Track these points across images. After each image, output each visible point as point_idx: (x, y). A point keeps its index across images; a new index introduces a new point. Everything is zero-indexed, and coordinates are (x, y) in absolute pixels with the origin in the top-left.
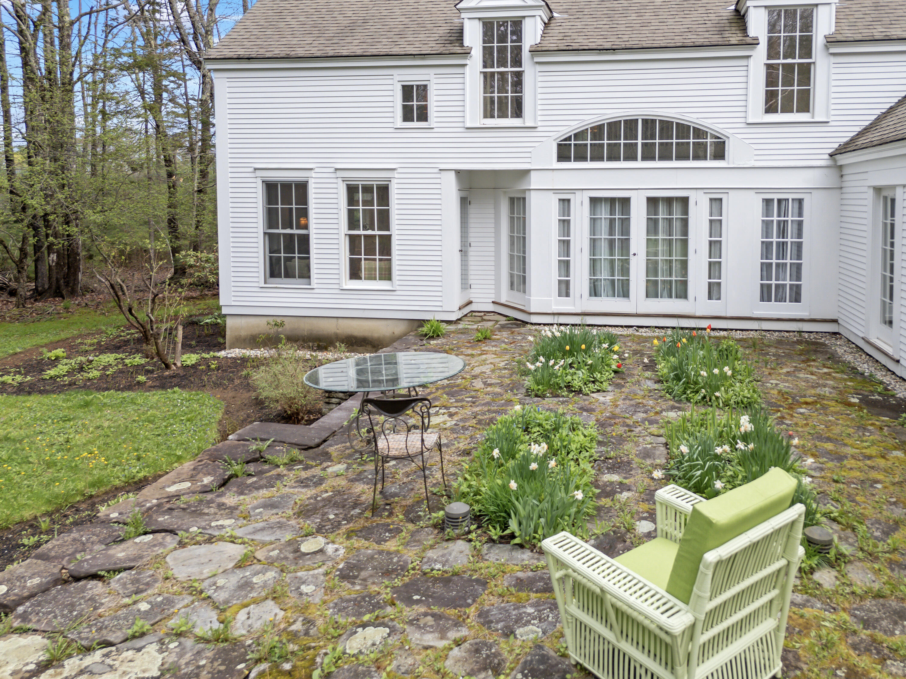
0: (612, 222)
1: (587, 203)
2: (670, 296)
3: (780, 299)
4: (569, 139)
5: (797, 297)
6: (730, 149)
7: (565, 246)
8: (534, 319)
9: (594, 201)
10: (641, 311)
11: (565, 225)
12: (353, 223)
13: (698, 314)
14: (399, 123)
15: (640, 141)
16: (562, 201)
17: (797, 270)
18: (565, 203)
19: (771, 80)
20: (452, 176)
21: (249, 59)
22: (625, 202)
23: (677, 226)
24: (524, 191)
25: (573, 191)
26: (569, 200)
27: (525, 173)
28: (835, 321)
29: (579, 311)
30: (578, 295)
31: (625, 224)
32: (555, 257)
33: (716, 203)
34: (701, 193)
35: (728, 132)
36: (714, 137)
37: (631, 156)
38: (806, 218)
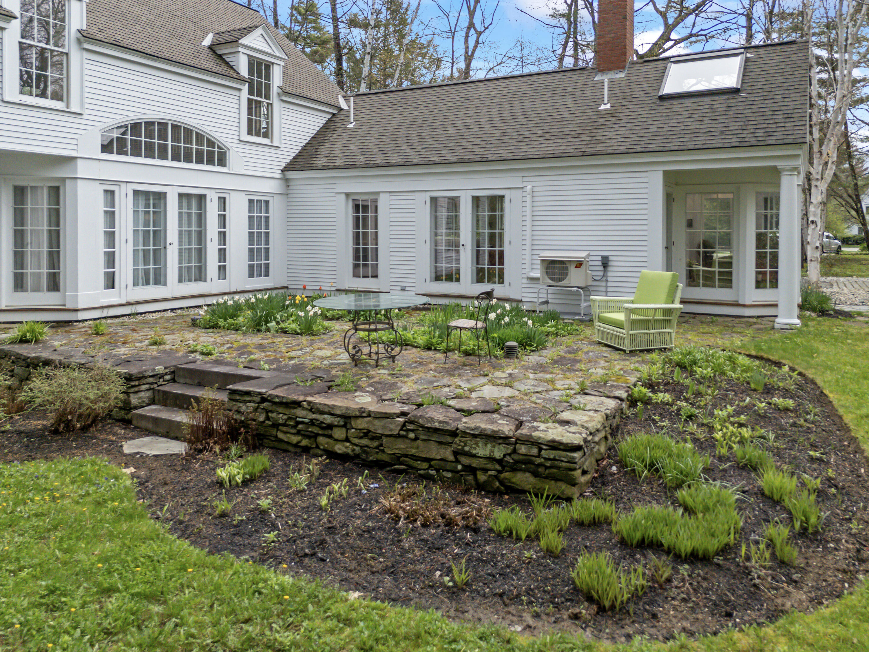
0: (147, 214)
1: (131, 195)
2: (190, 280)
3: (259, 275)
4: (111, 131)
5: (267, 274)
6: (232, 157)
7: (110, 237)
8: (82, 316)
10: (175, 295)
11: (110, 217)
13: (213, 292)
15: (170, 143)
16: (106, 191)
17: (267, 251)
18: (110, 194)
19: (250, 111)
23: (194, 219)
25: (117, 183)
26: (112, 192)
28: (287, 288)
29: (124, 302)
30: (123, 286)
32: (101, 249)
33: (223, 201)
34: (213, 191)
35: (229, 145)
36: (219, 147)
37: (163, 156)
38: (271, 215)
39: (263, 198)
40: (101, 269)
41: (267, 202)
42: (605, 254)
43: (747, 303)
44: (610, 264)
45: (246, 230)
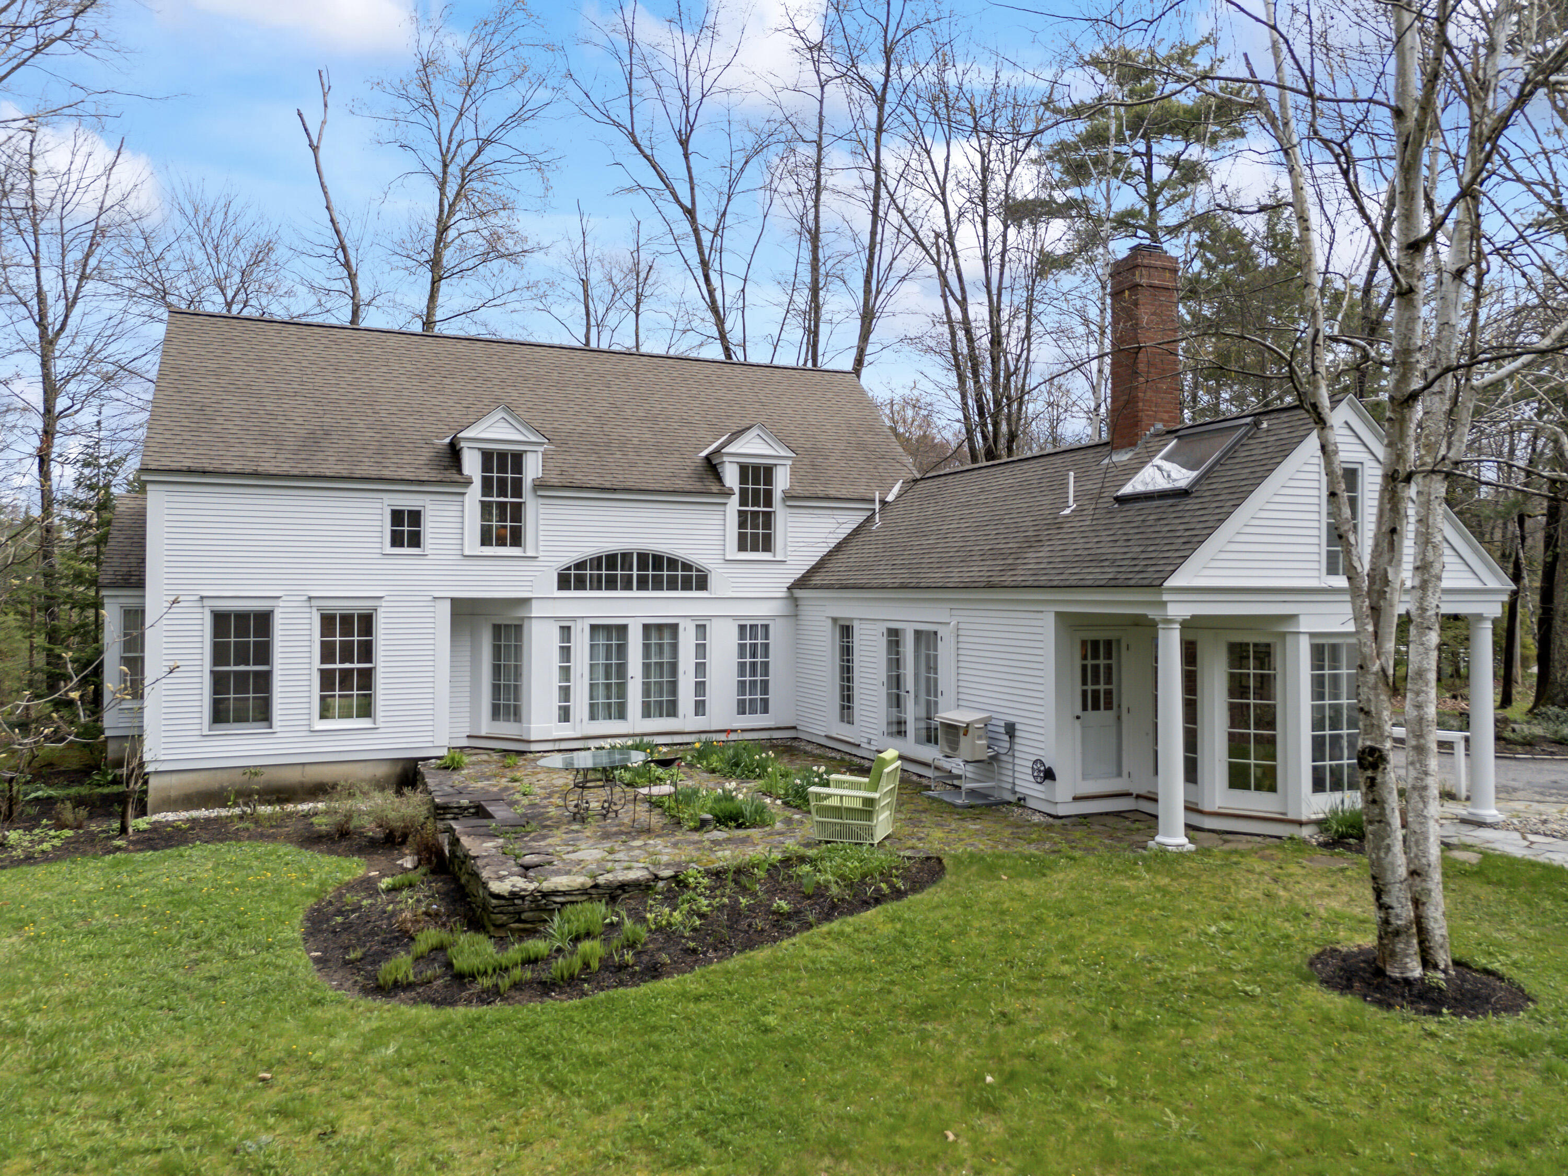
0: (609, 647)
1: (587, 630)
2: (661, 715)
3: (753, 711)
4: (569, 568)
5: (765, 710)
6: (712, 581)
7: (566, 672)
8: (534, 747)
9: (593, 628)
10: (637, 731)
11: (566, 653)
12: (327, 656)
13: (689, 730)
14: (387, 549)
15: (635, 572)
16: (562, 628)
17: (765, 684)
18: (566, 631)
19: (742, 525)
20: (446, 604)
22: (622, 630)
23: (666, 649)
24: (523, 618)
25: (574, 619)
26: (569, 628)
27: (525, 602)
28: (794, 728)
29: (579, 735)
30: (578, 720)
31: (622, 650)
32: (555, 682)
33: (701, 629)
34: (688, 620)
35: (709, 567)
36: (698, 570)
37: (627, 586)
38: (771, 641)
39: (759, 623)
40: (555, 702)
41: (766, 627)
42: (1012, 719)
43: (1207, 808)
44: (1017, 733)
45: (735, 659)
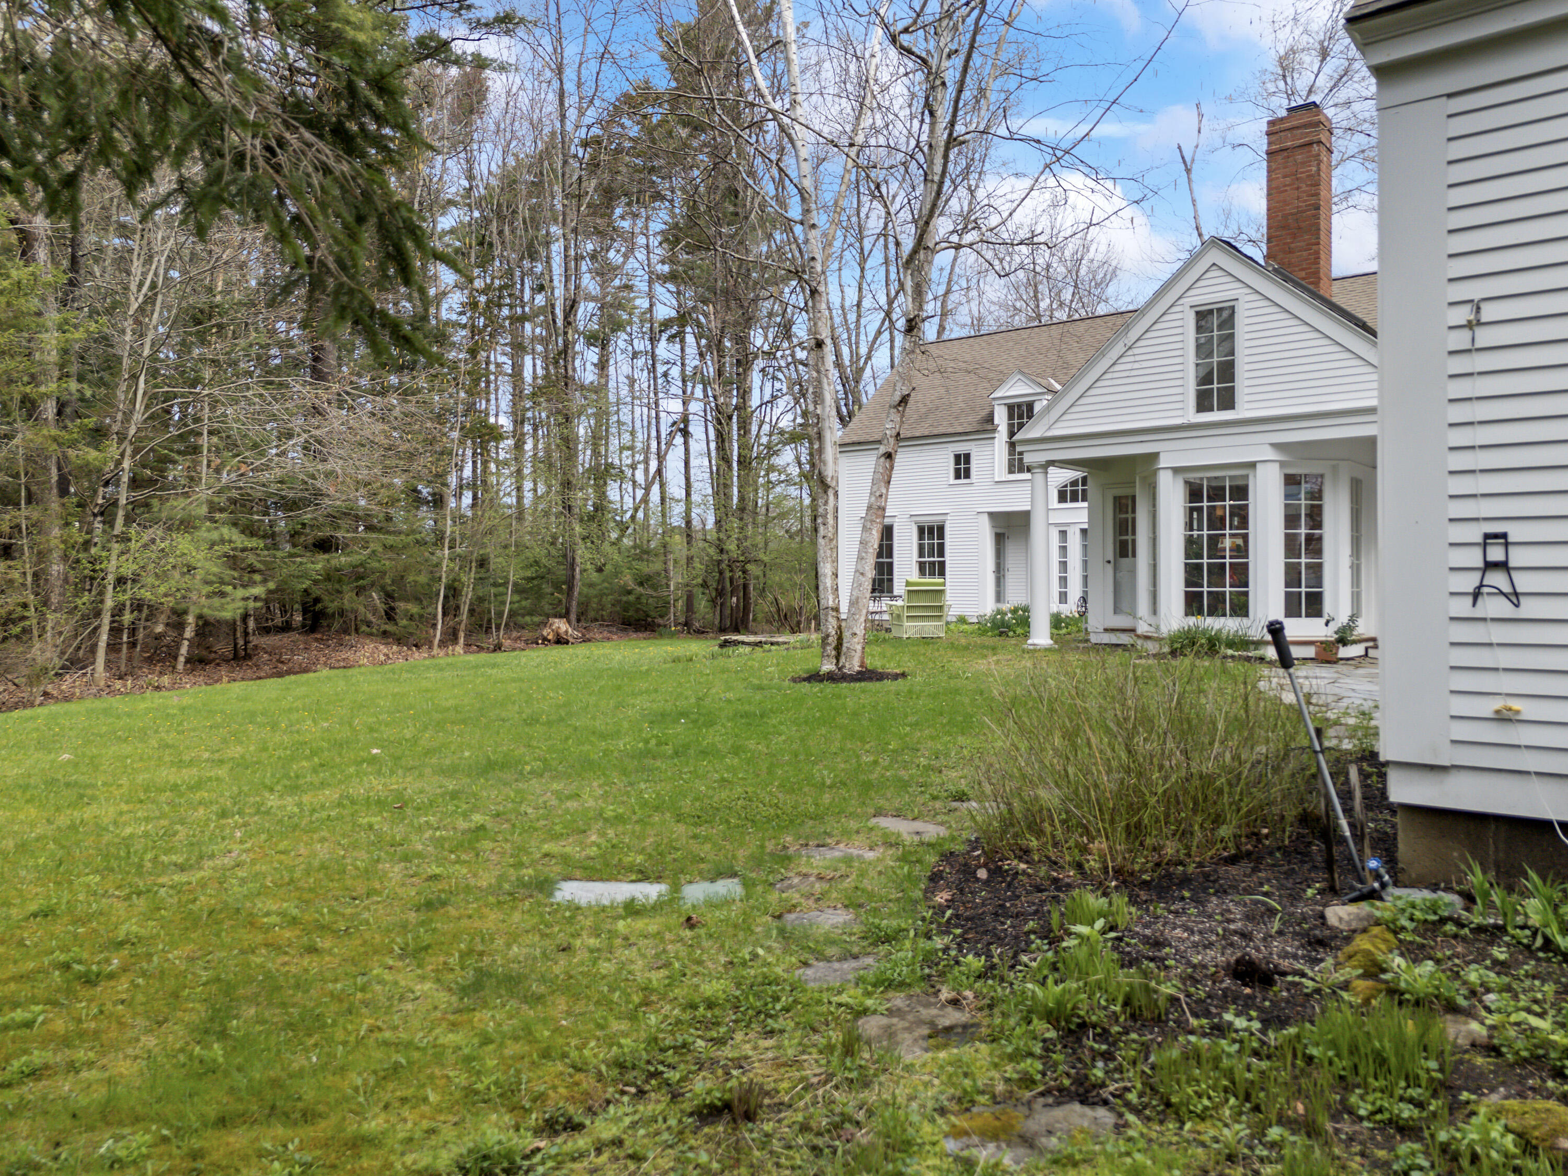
1: (1078, 532)
4: (1065, 486)
7: (1064, 565)
9: (1083, 531)
11: (1063, 550)
12: (921, 554)
14: (952, 481)
18: (1063, 534)
20: (986, 517)
21: (859, 443)
25: (1068, 524)
26: (1066, 532)
32: (1057, 574)
